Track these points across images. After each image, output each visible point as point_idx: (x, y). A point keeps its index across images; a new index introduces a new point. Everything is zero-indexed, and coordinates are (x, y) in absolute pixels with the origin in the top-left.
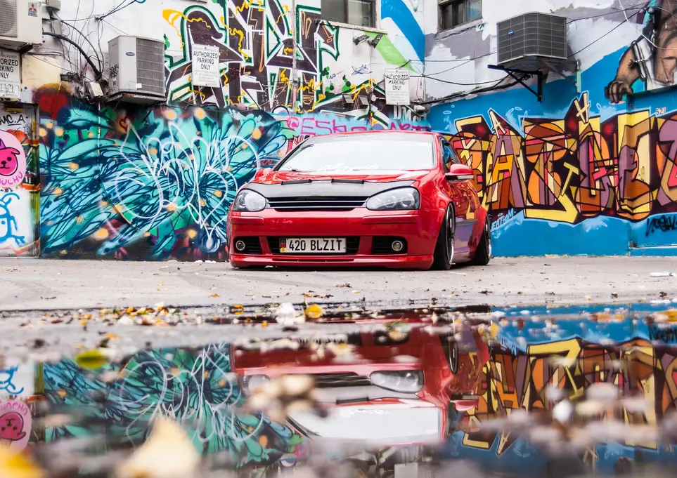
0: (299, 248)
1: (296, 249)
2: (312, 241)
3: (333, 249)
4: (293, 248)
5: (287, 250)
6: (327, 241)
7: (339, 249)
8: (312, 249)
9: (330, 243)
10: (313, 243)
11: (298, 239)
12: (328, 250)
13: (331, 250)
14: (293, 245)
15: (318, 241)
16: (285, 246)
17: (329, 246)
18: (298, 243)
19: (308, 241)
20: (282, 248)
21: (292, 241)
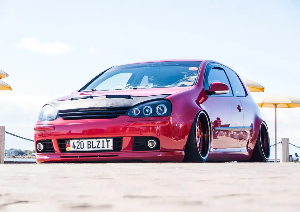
0: (79, 147)
1: (77, 148)
2: (88, 142)
4: (75, 147)
5: (71, 149)
6: (99, 141)
7: (108, 147)
8: (88, 148)
9: (101, 142)
11: (78, 140)
12: (100, 148)
13: (102, 148)
14: (75, 145)
15: (92, 141)
16: (69, 146)
17: (101, 145)
18: (78, 143)
19: (85, 142)
20: (68, 148)
21: (74, 142)
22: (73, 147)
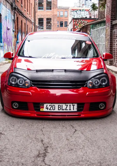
0: (52, 109)
1: (50, 109)
2: (59, 105)
3: (70, 110)
4: (48, 109)
5: (45, 110)
6: (67, 105)
7: (74, 110)
8: (59, 110)
9: (69, 106)
10: (59, 106)
11: (51, 104)
12: (68, 110)
13: (69, 110)
14: (48, 107)
15: (62, 105)
16: (43, 108)
17: (68, 108)
18: (51, 106)
19: (56, 105)
20: (41, 109)
21: (47, 105)
22: (46, 108)
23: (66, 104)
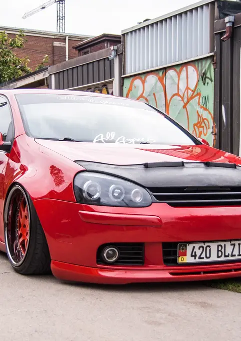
0: (203, 255)
1: (200, 258)
2: (218, 246)
3: (240, 254)
4: (195, 256)
5: (188, 259)
6: (234, 245)
8: (218, 257)
9: (237, 247)
10: (220, 248)
11: (202, 244)
12: (235, 256)
13: (238, 255)
14: (195, 252)
15: (225, 245)
16: (185, 255)
17: (236, 252)
18: (201, 249)
19: (214, 246)
20: (181, 257)
21: (194, 247)
22: (192, 256)
23: (233, 243)
